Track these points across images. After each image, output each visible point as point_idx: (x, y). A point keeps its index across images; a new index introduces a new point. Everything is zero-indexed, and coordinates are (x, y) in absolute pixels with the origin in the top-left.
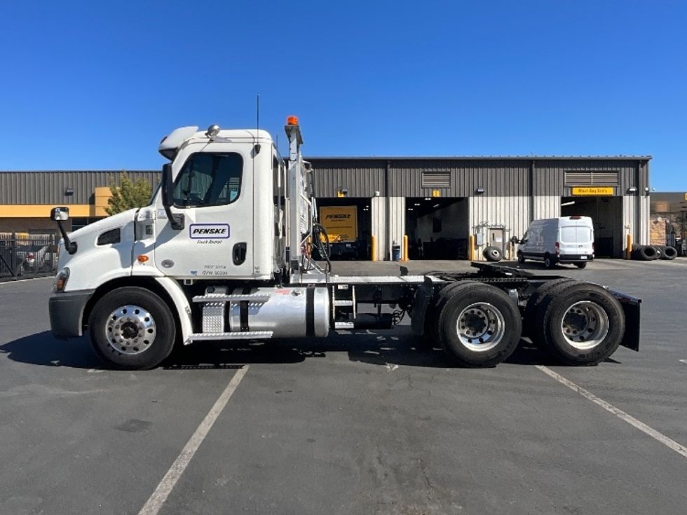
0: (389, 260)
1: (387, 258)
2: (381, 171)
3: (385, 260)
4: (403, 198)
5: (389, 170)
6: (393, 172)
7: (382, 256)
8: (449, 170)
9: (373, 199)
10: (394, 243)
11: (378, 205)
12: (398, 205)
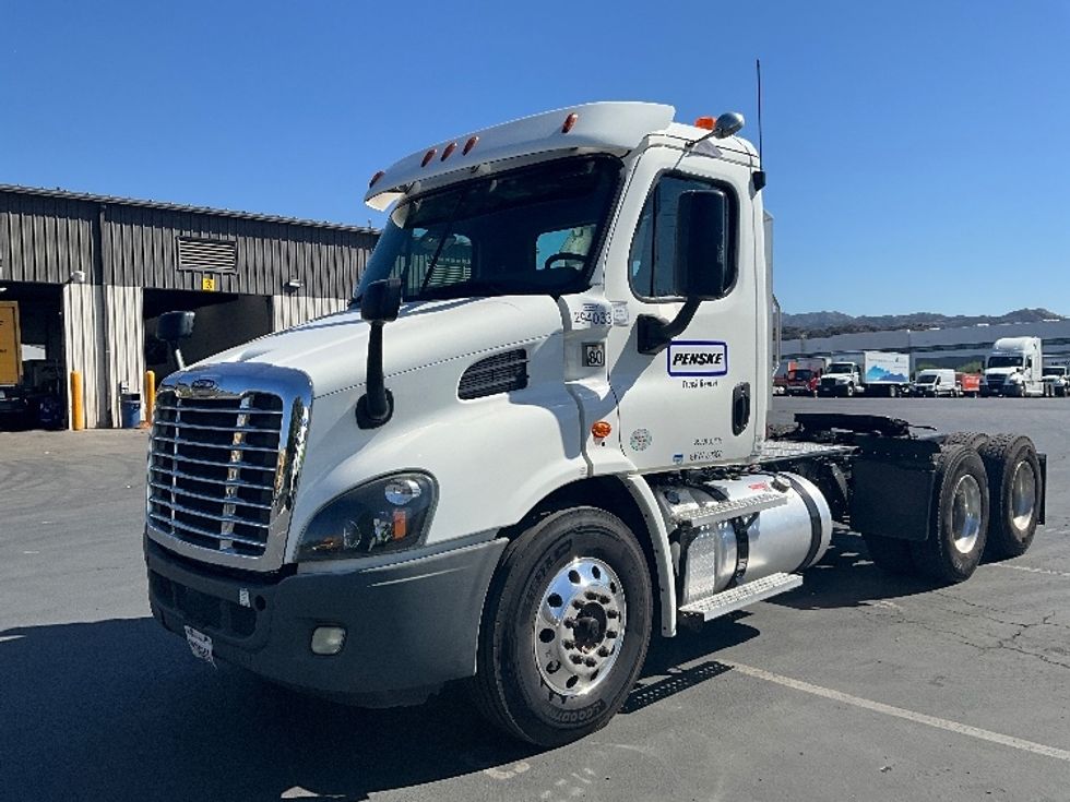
0: (109, 425)
1: (106, 422)
2: (84, 228)
3: (99, 426)
4: (138, 289)
5: (106, 227)
6: (112, 231)
7: (93, 419)
8: (232, 238)
9: (66, 289)
10: (120, 387)
11: (78, 302)
12: (127, 305)
